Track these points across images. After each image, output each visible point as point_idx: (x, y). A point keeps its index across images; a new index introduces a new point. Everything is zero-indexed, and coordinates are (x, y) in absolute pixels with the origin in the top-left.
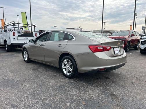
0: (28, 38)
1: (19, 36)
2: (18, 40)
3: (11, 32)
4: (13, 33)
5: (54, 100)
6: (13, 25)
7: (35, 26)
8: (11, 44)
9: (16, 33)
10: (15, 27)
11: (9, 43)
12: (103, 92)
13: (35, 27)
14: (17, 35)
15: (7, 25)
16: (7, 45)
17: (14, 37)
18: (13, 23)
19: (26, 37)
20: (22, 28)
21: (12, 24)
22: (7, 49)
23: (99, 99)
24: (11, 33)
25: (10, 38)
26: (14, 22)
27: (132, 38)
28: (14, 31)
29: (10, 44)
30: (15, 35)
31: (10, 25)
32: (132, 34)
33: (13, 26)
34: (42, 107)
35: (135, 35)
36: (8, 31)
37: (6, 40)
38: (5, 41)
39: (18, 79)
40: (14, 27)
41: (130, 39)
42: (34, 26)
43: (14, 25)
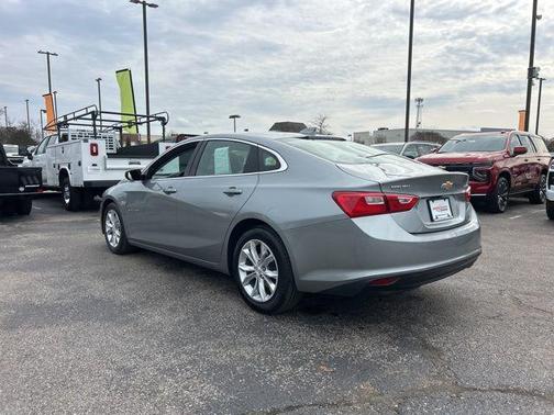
0: (139, 164)
1: (110, 155)
2: (106, 169)
3: (86, 141)
4: (92, 145)
5: (243, 358)
6: (90, 116)
7: (164, 122)
8: (85, 182)
9: (102, 144)
10: (98, 123)
11: (76, 180)
12: (395, 339)
13: (164, 124)
14: (103, 151)
15: (69, 117)
16: (67, 189)
17: (95, 159)
18: (92, 113)
19: (133, 160)
20: (120, 129)
21: (88, 114)
22: (67, 201)
23: (383, 357)
24: (86, 147)
25: (80, 164)
26: (93, 109)
27: (520, 160)
28: (95, 137)
29: (81, 184)
30: (96, 154)
31: (79, 118)
32: (519, 146)
33: (91, 122)
34: (209, 375)
35: (530, 148)
36: (70, 138)
37: (65, 170)
38: (63, 174)
39: (123, 298)
40: (94, 125)
41: (510, 164)
42: (162, 119)
43: (94, 118)
